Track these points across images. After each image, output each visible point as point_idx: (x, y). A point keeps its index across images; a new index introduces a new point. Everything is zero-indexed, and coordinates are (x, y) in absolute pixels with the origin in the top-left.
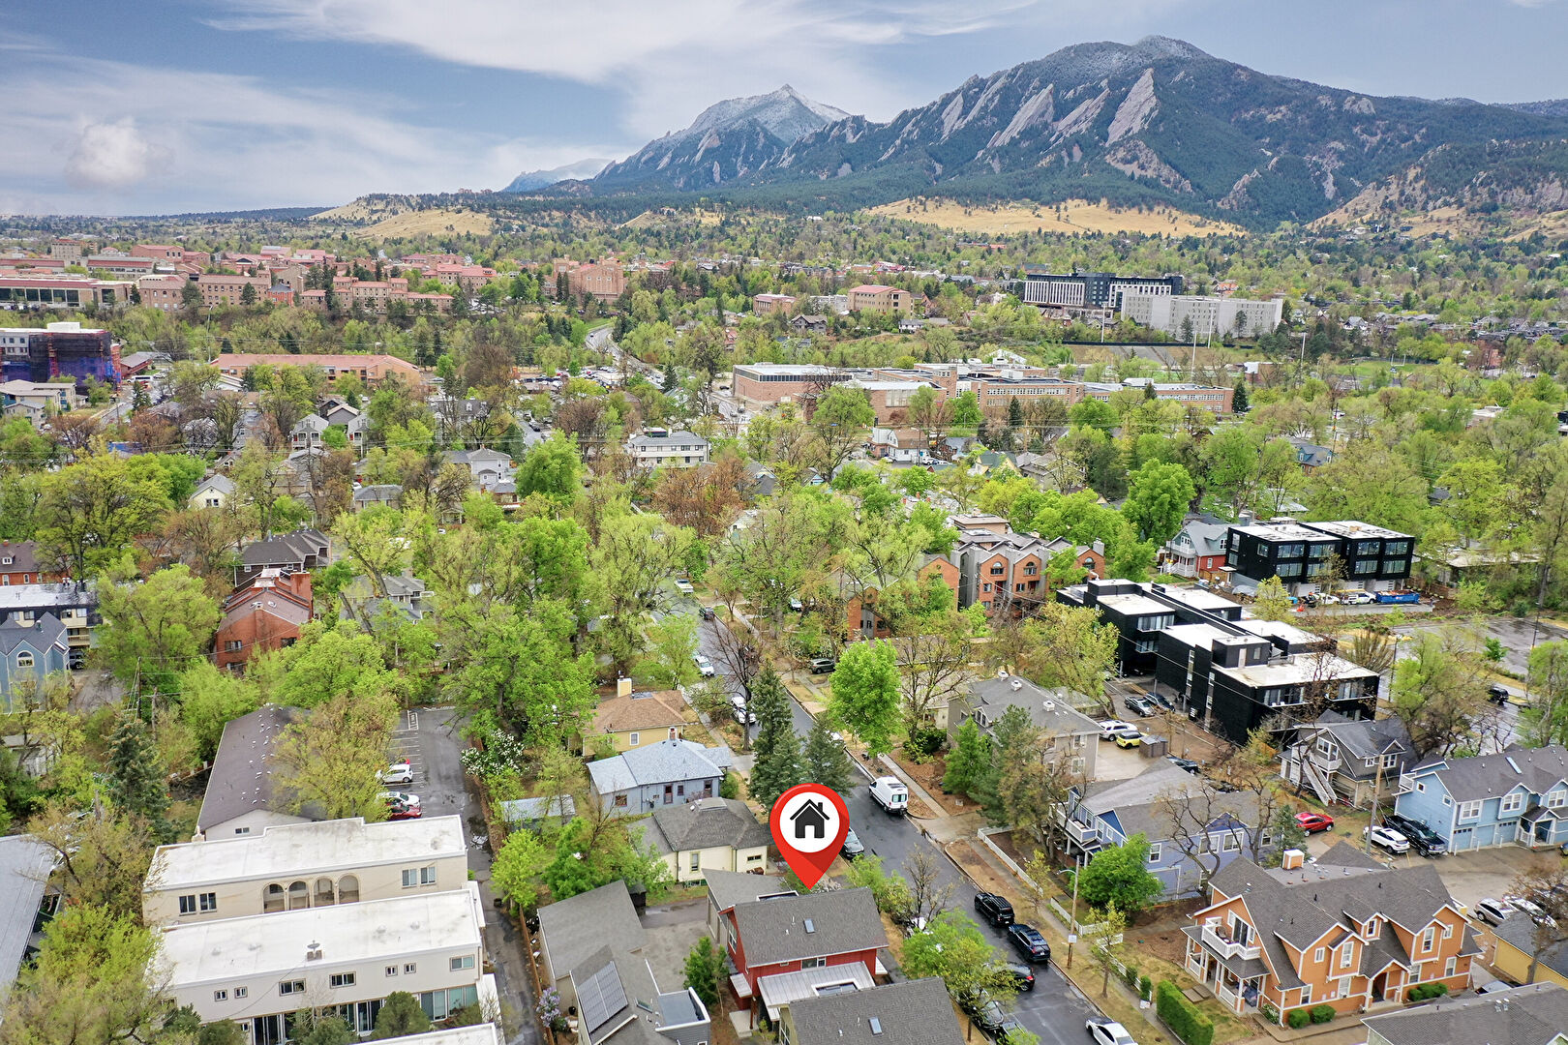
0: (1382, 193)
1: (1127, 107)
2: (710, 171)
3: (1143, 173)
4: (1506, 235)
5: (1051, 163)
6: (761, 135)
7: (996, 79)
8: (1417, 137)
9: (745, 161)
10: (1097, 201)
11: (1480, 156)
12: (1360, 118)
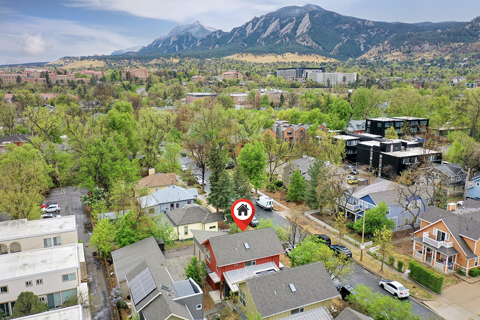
0: (378, 48)
1: (301, 25)
2: (175, 48)
3: (307, 44)
4: (414, 59)
5: (280, 42)
6: (190, 37)
7: (262, 17)
8: (386, 33)
9: (186, 45)
10: (294, 53)
11: (405, 37)
12: (370, 27)
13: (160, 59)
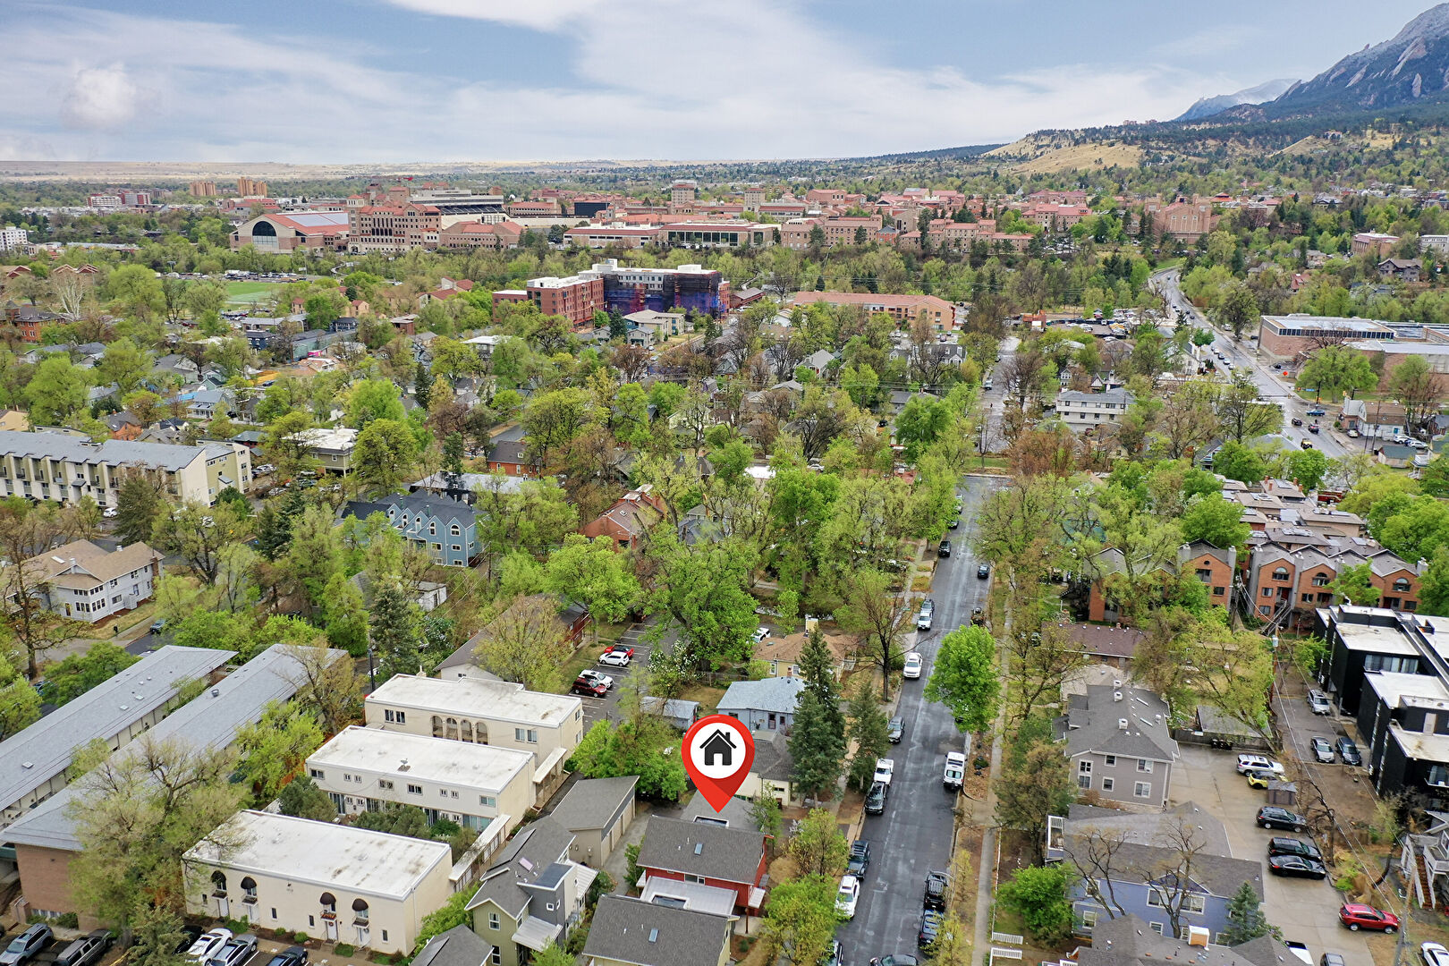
2: (1410, 85)
13: (1326, 137)
